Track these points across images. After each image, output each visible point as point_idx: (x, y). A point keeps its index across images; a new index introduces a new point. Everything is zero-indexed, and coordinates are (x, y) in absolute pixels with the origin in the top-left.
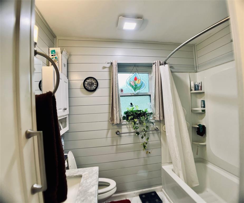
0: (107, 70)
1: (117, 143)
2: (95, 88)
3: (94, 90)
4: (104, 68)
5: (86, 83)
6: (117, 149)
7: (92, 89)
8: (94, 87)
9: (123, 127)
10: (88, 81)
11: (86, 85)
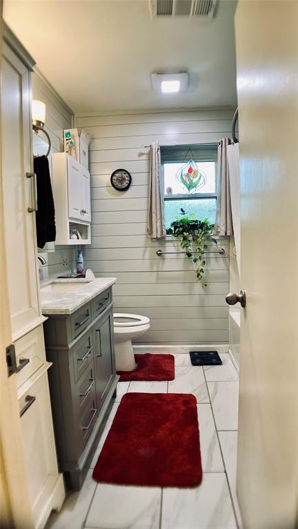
0: (145, 157)
1: (158, 268)
2: (127, 185)
3: (126, 189)
4: (141, 154)
5: (114, 178)
6: (158, 278)
7: (124, 187)
8: (125, 184)
9: (167, 244)
10: (117, 175)
11: (114, 181)
